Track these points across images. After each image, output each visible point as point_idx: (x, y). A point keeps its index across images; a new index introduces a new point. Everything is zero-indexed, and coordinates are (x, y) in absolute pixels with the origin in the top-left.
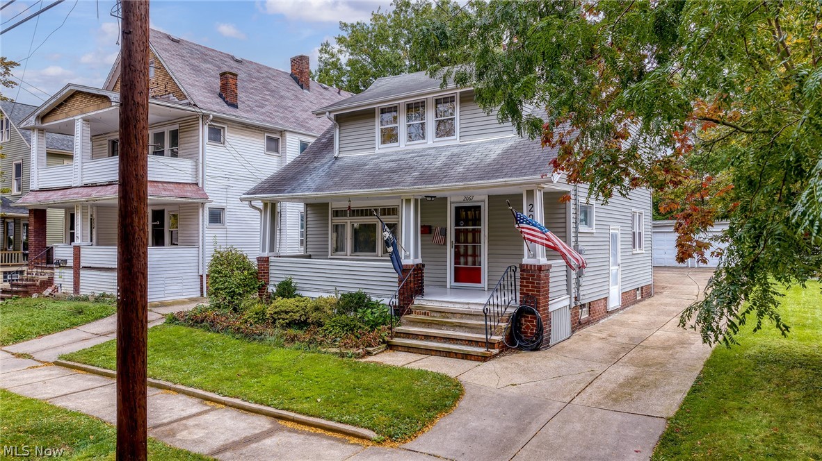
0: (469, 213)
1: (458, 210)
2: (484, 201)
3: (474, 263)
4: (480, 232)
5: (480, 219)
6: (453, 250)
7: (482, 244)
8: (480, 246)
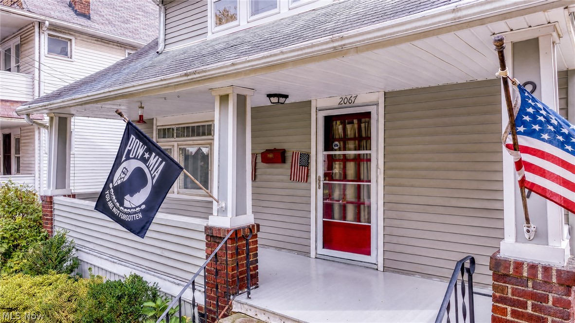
0: (349, 127)
1: (329, 121)
2: (377, 104)
3: (358, 218)
4: (369, 160)
5: (369, 138)
6: (320, 192)
7: (373, 184)
8: (369, 187)
